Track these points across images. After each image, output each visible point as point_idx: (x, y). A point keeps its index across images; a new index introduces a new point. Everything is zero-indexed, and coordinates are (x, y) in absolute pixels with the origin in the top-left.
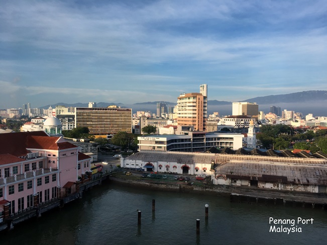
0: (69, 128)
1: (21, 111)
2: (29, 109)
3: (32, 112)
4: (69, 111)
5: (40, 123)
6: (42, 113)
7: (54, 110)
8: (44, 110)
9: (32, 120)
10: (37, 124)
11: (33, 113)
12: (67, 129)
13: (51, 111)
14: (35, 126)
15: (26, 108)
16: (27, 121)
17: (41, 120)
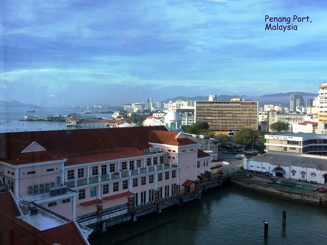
0: (188, 123)
1: (143, 106)
2: (151, 103)
3: (154, 106)
4: (188, 105)
5: (161, 118)
6: (162, 107)
7: (174, 104)
8: (165, 104)
9: (154, 114)
10: (158, 118)
11: (154, 108)
12: (186, 124)
13: (171, 105)
14: (156, 120)
15: (148, 102)
16: (149, 116)
17: (162, 114)
